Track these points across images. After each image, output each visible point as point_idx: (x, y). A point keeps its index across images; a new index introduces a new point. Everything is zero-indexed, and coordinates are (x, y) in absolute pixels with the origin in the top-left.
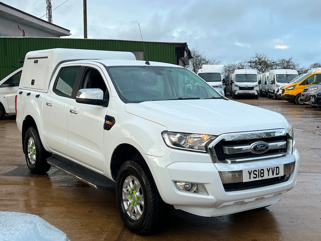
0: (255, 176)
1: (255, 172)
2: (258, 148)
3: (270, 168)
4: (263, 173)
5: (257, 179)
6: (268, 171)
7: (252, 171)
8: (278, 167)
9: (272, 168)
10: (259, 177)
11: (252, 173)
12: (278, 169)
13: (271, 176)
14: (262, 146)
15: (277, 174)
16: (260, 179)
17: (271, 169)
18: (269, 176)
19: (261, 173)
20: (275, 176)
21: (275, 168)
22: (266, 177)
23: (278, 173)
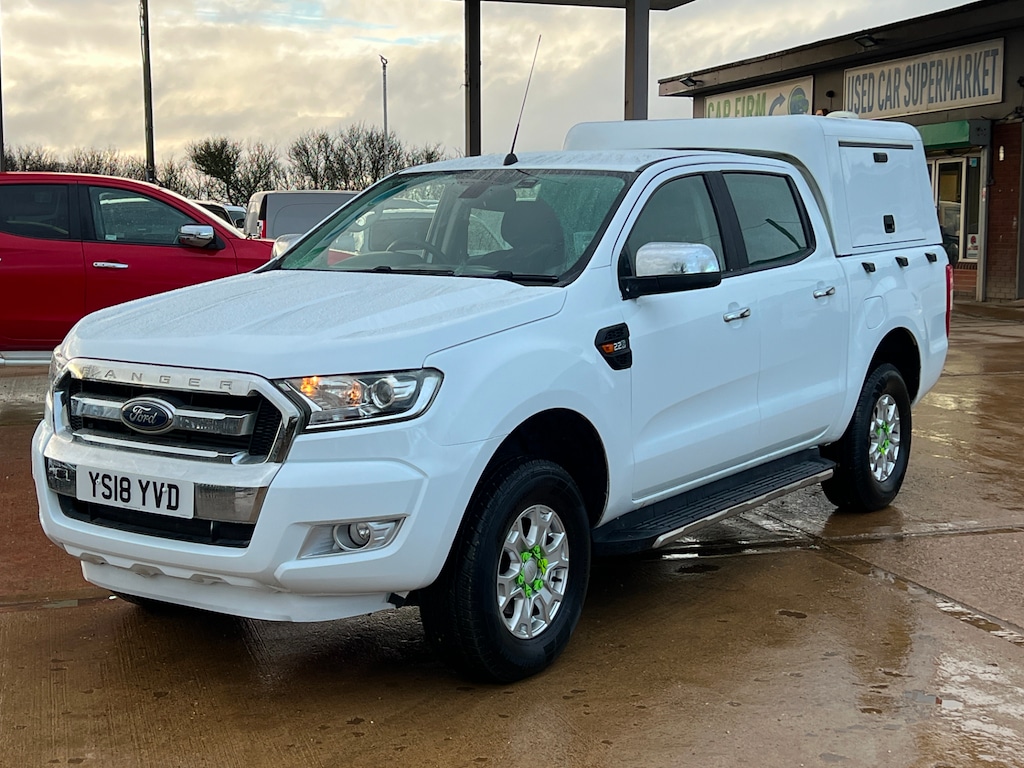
0: (107, 493)
1: (107, 481)
2: (134, 414)
3: (148, 483)
4: (128, 490)
5: (111, 502)
6: (144, 490)
7: (98, 475)
8: (176, 487)
9: (155, 483)
10: (116, 499)
11: (99, 480)
12: (174, 491)
13: (150, 508)
14: (144, 412)
15: (170, 507)
16: (120, 504)
17: (151, 486)
18: (144, 504)
19: (123, 490)
20: (163, 511)
21: (166, 485)
22: (135, 504)
23: (173, 504)
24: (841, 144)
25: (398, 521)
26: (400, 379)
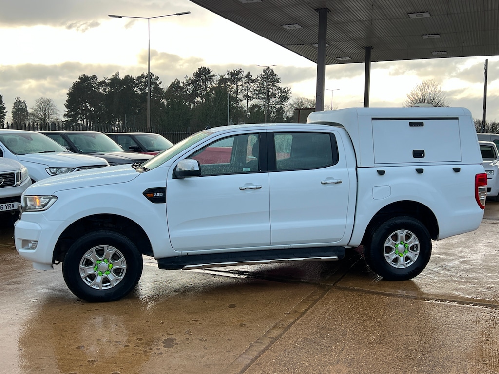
24: (373, 119)
25: (37, 241)
26: (44, 198)
